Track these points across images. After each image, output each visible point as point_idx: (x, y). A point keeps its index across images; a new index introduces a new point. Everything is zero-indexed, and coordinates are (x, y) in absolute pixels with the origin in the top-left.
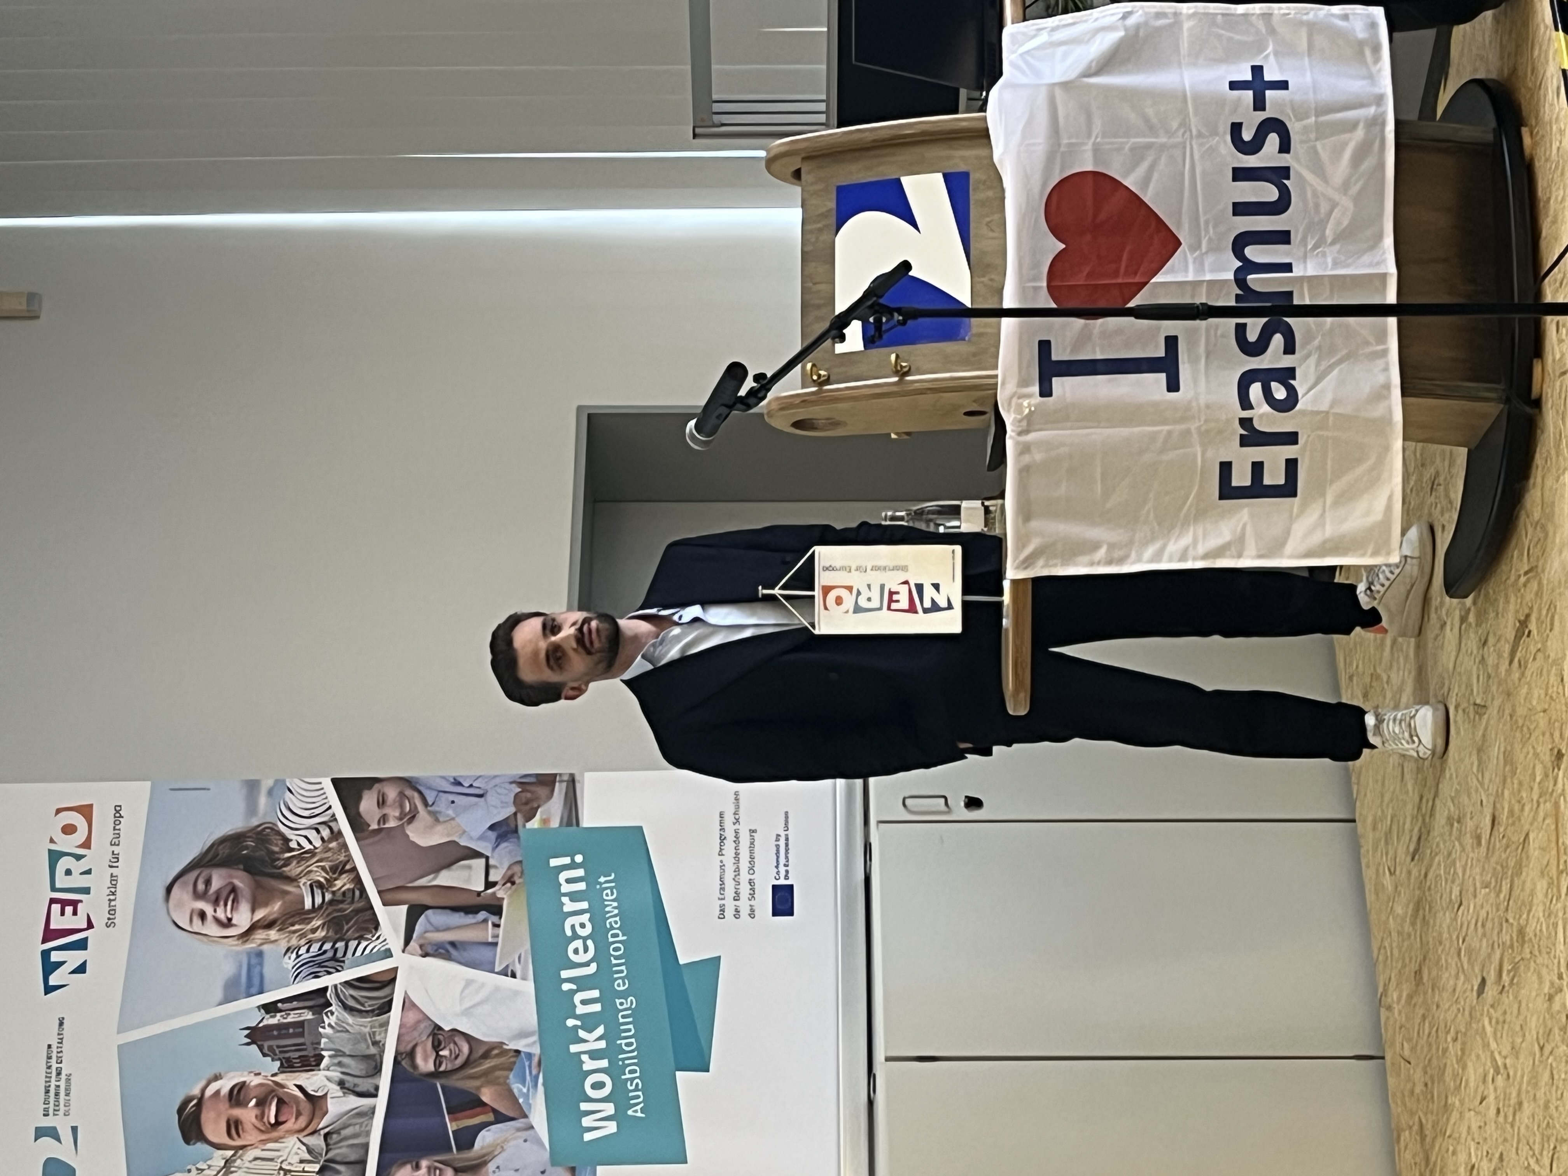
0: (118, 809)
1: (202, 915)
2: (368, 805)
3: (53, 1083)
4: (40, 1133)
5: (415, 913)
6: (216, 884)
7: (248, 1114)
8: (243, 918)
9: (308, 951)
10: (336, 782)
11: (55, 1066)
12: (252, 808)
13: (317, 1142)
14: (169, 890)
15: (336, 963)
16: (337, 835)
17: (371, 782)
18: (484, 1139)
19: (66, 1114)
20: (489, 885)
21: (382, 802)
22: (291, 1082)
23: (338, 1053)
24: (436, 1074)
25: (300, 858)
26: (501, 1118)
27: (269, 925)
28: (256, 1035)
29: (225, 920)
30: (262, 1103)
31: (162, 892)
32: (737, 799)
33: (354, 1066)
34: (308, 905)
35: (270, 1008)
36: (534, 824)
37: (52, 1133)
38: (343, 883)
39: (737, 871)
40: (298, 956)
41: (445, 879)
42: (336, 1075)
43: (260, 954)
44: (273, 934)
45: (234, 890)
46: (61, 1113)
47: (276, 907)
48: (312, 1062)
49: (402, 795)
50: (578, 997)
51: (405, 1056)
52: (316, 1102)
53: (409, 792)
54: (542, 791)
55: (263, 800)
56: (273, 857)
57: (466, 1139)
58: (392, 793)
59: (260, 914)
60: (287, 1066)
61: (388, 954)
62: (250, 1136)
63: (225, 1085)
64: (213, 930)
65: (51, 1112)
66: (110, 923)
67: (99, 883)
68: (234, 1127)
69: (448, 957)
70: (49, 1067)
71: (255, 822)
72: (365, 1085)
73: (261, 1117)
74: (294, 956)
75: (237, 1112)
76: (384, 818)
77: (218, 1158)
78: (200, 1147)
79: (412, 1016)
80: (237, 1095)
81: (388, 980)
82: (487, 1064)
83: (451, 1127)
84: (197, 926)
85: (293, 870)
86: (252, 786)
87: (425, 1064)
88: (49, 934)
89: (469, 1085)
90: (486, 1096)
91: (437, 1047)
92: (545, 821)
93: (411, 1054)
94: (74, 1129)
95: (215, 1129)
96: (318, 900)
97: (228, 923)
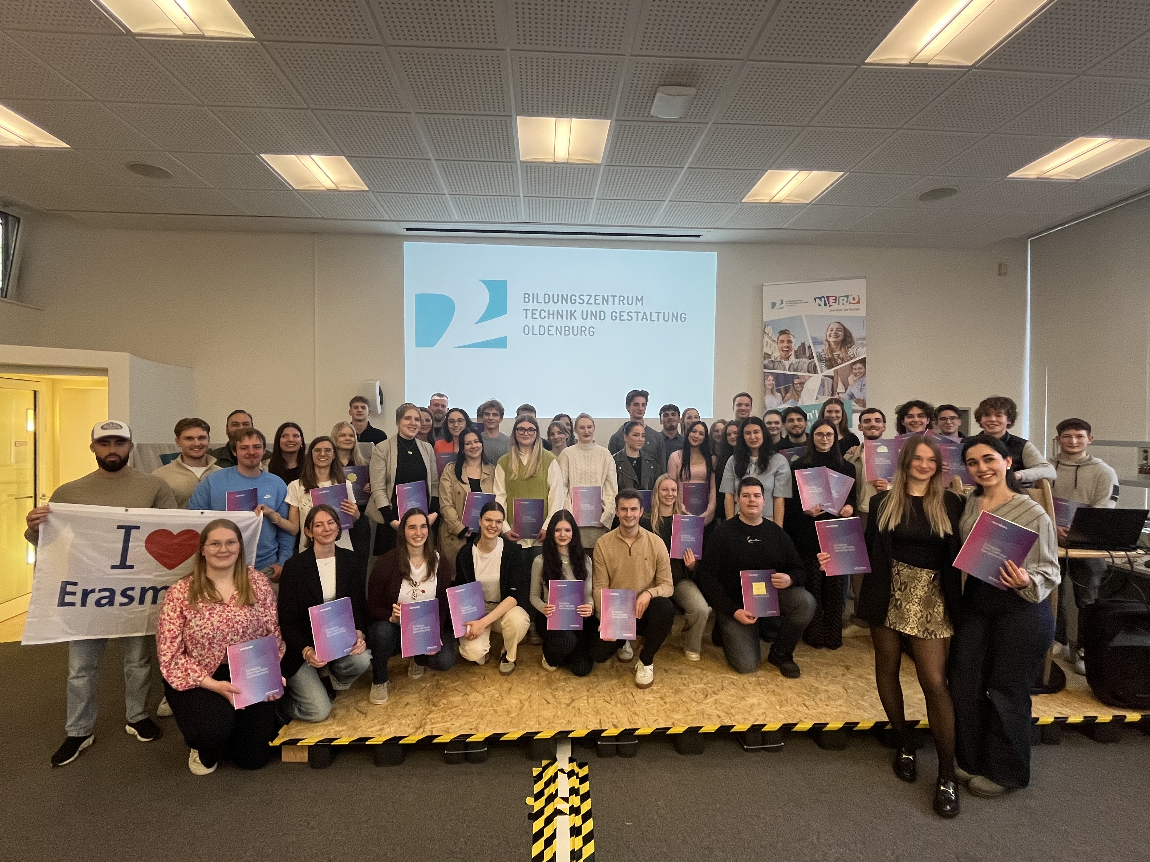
0: (859, 309)
1: (832, 331)
2: (859, 365)
3: (793, 302)
4: (782, 301)
5: (832, 377)
6: (840, 333)
7: (785, 344)
8: (831, 340)
9: (823, 354)
10: (865, 358)
11: (797, 302)
13: (779, 359)
14: (839, 323)
15: (820, 359)
16: (851, 359)
17: (865, 366)
18: (778, 394)
19: (786, 306)
20: (838, 394)
21: (859, 368)
22: (792, 353)
23: (799, 363)
24: (793, 384)
25: (846, 351)
27: (830, 345)
28: (803, 345)
31: (838, 321)
33: (795, 366)
34: (834, 354)
35: (810, 347)
36: (854, 403)
38: (839, 361)
41: (840, 384)
42: (794, 362)
43: (822, 344)
44: (827, 346)
45: (838, 337)
47: (834, 347)
51: (798, 377)
52: (788, 358)
54: (862, 404)
55: (860, 342)
56: (846, 345)
58: (862, 371)
59: (832, 343)
61: (822, 372)
62: (780, 345)
63: (792, 339)
64: (828, 333)
65: (787, 302)
66: (831, 311)
68: (782, 341)
69: (821, 385)
71: (855, 340)
72: (791, 369)
73: (785, 347)
74: (822, 351)
75: (786, 342)
76: (855, 369)
77: (776, 339)
78: (778, 334)
80: (790, 342)
81: (816, 372)
82: (795, 394)
84: (830, 330)
85: (843, 350)
86: (864, 339)
87: (796, 381)
88: (828, 298)
89: (791, 391)
90: (788, 395)
91: (800, 384)
92: (854, 406)
93: (798, 378)
94: (782, 308)
95: (782, 337)
96: (835, 356)
97: (830, 336)
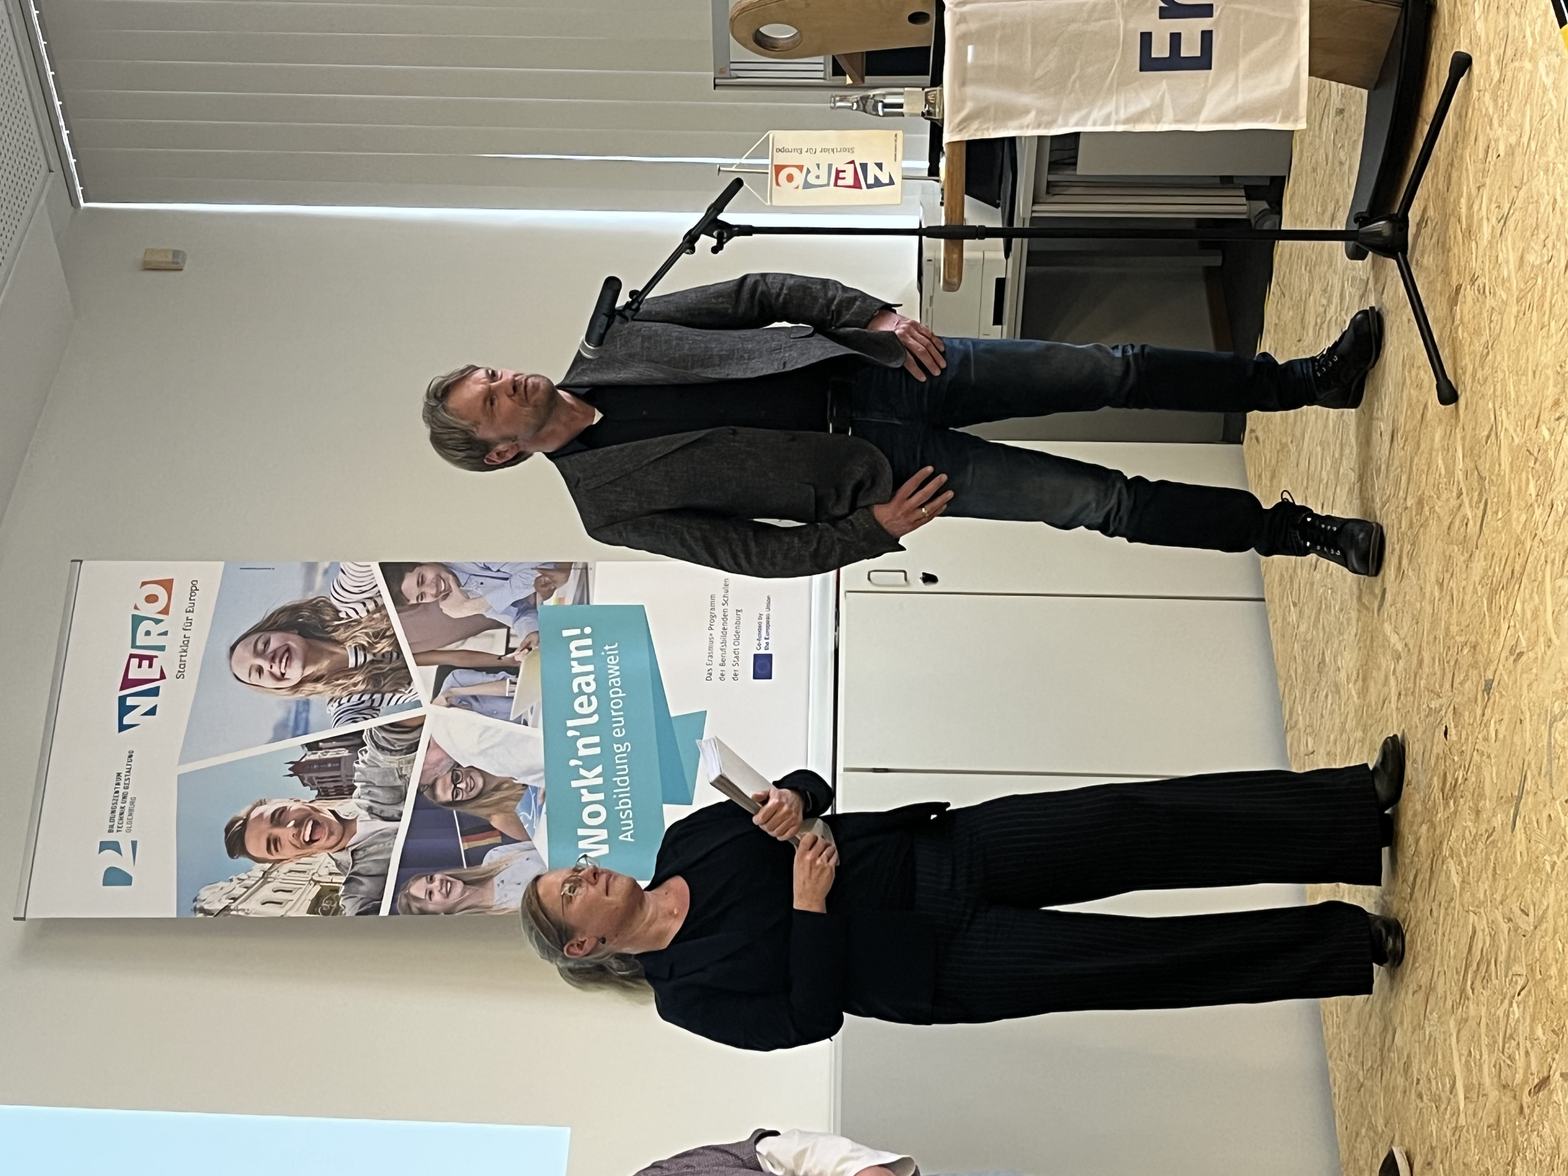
0: (194, 584)
1: (260, 670)
2: (409, 584)
3: (119, 805)
4: (104, 846)
6: (274, 644)
7: (286, 833)
8: (295, 673)
9: (349, 701)
10: (383, 566)
11: (121, 790)
12: (309, 585)
13: (345, 857)
14: (233, 649)
15: (373, 710)
16: (380, 608)
17: (412, 566)
18: (491, 858)
19: (129, 830)
20: (509, 650)
21: (421, 582)
22: (325, 807)
23: (369, 784)
24: (453, 803)
25: (348, 626)
26: (507, 840)
27: (317, 679)
28: (298, 769)
29: (279, 674)
30: (299, 824)
31: (226, 650)
32: (726, 585)
33: (382, 795)
34: (352, 663)
35: (312, 747)
36: (551, 602)
37: (115, 846)
38: (383, 646)
39: (724, 642)
40: (340, 705)
41: (471, 644)
42: (366, 802)
43: (307, 703)
44: (320, 686)
45: (288, 650)
46: (124, 829)
47: (323, 665)
48: (345, 791)
49: (439, 577)
50: (580, 743)
51: (427, 788)
52: (346, 825)
53: (444, 575)
54: (559, 576)
55: (319, 579)
56: (324, 624)
57: (475, 857)
58: (430, 575)
59: (309, 670)
60: (324, 794)
61: (418, 704)
62: (287, 851)
63: (268, 810)
64: (267, 682)
65: (115, 829)
66: (180, 675)
67: (173, 643)
68: (273, 843)
69: (470, 708)
70: (117, 792)
71: (311, 596)
72: (390, 811)
73: (297, 836)
74: (336, 704)
75: (277, 831)
76: (422, 595)
77: (258, 870)
78: (243, 860)
79: (435, 756)
80: (278, 818)
81: (417, 726)
82: (498, 796)
83: (463, 847)
84: (255, 678)
85: (340, 635)
86: (311, 567)
87: (444, 794)
88: (127, 683)
89: (482, 813)
90: (496, 822)
91: (455, 780)
92: (561, 600)
93: (433, 786)
94: (134, 844)
95: (255, 844)
96: (361, 660)
97: (280, 677)
